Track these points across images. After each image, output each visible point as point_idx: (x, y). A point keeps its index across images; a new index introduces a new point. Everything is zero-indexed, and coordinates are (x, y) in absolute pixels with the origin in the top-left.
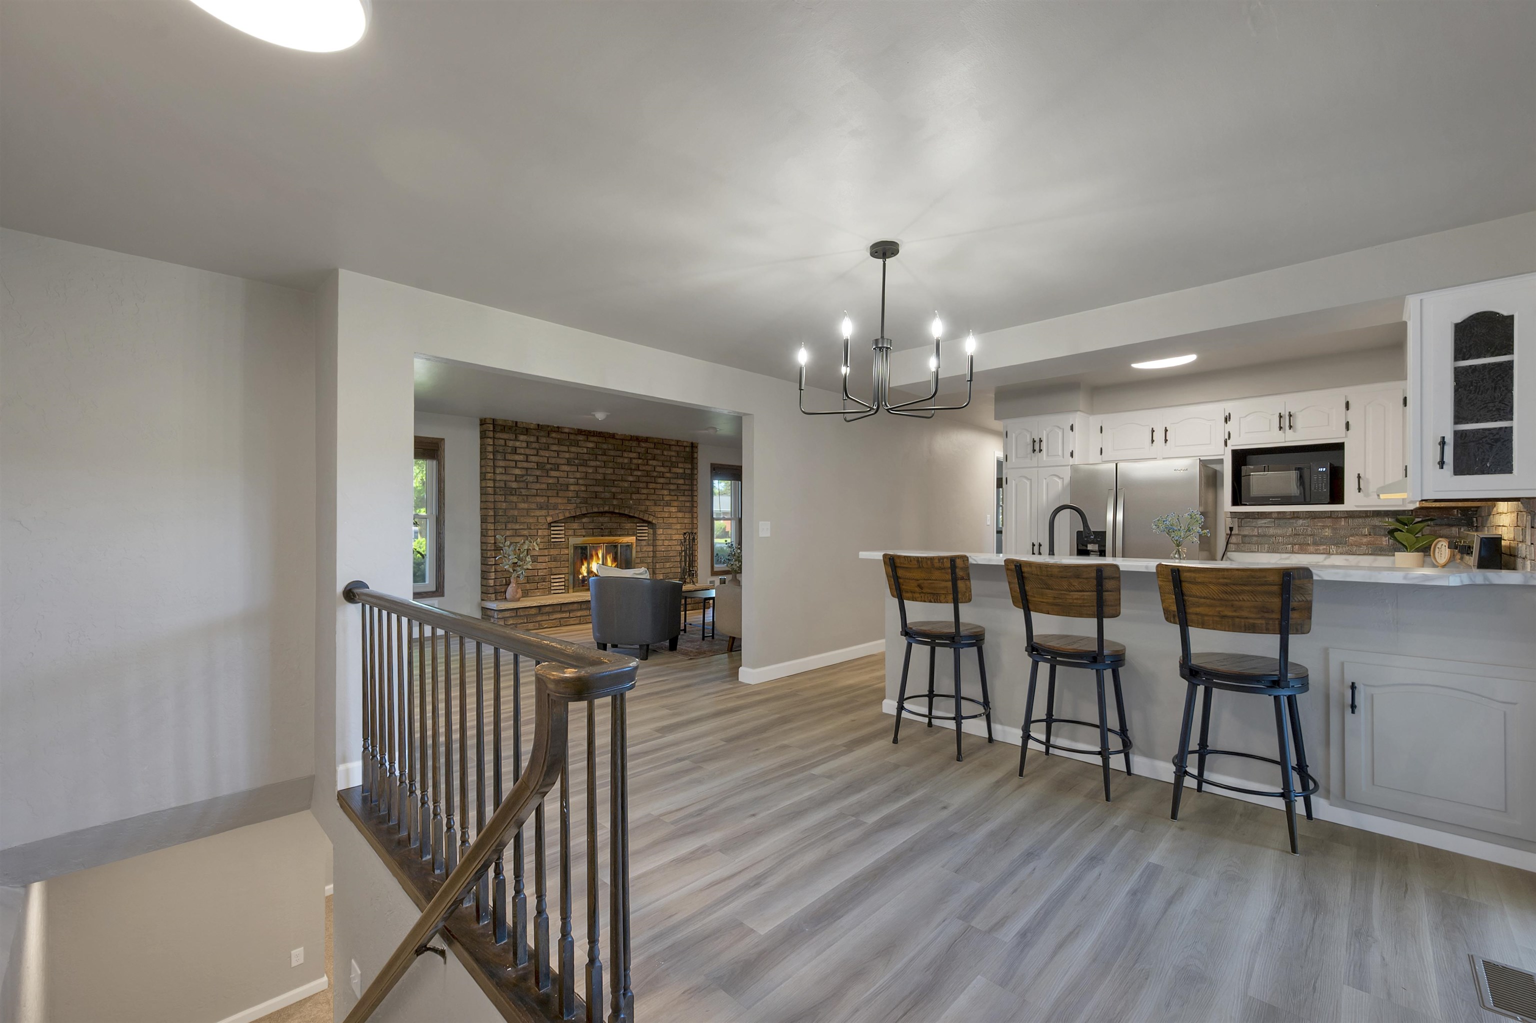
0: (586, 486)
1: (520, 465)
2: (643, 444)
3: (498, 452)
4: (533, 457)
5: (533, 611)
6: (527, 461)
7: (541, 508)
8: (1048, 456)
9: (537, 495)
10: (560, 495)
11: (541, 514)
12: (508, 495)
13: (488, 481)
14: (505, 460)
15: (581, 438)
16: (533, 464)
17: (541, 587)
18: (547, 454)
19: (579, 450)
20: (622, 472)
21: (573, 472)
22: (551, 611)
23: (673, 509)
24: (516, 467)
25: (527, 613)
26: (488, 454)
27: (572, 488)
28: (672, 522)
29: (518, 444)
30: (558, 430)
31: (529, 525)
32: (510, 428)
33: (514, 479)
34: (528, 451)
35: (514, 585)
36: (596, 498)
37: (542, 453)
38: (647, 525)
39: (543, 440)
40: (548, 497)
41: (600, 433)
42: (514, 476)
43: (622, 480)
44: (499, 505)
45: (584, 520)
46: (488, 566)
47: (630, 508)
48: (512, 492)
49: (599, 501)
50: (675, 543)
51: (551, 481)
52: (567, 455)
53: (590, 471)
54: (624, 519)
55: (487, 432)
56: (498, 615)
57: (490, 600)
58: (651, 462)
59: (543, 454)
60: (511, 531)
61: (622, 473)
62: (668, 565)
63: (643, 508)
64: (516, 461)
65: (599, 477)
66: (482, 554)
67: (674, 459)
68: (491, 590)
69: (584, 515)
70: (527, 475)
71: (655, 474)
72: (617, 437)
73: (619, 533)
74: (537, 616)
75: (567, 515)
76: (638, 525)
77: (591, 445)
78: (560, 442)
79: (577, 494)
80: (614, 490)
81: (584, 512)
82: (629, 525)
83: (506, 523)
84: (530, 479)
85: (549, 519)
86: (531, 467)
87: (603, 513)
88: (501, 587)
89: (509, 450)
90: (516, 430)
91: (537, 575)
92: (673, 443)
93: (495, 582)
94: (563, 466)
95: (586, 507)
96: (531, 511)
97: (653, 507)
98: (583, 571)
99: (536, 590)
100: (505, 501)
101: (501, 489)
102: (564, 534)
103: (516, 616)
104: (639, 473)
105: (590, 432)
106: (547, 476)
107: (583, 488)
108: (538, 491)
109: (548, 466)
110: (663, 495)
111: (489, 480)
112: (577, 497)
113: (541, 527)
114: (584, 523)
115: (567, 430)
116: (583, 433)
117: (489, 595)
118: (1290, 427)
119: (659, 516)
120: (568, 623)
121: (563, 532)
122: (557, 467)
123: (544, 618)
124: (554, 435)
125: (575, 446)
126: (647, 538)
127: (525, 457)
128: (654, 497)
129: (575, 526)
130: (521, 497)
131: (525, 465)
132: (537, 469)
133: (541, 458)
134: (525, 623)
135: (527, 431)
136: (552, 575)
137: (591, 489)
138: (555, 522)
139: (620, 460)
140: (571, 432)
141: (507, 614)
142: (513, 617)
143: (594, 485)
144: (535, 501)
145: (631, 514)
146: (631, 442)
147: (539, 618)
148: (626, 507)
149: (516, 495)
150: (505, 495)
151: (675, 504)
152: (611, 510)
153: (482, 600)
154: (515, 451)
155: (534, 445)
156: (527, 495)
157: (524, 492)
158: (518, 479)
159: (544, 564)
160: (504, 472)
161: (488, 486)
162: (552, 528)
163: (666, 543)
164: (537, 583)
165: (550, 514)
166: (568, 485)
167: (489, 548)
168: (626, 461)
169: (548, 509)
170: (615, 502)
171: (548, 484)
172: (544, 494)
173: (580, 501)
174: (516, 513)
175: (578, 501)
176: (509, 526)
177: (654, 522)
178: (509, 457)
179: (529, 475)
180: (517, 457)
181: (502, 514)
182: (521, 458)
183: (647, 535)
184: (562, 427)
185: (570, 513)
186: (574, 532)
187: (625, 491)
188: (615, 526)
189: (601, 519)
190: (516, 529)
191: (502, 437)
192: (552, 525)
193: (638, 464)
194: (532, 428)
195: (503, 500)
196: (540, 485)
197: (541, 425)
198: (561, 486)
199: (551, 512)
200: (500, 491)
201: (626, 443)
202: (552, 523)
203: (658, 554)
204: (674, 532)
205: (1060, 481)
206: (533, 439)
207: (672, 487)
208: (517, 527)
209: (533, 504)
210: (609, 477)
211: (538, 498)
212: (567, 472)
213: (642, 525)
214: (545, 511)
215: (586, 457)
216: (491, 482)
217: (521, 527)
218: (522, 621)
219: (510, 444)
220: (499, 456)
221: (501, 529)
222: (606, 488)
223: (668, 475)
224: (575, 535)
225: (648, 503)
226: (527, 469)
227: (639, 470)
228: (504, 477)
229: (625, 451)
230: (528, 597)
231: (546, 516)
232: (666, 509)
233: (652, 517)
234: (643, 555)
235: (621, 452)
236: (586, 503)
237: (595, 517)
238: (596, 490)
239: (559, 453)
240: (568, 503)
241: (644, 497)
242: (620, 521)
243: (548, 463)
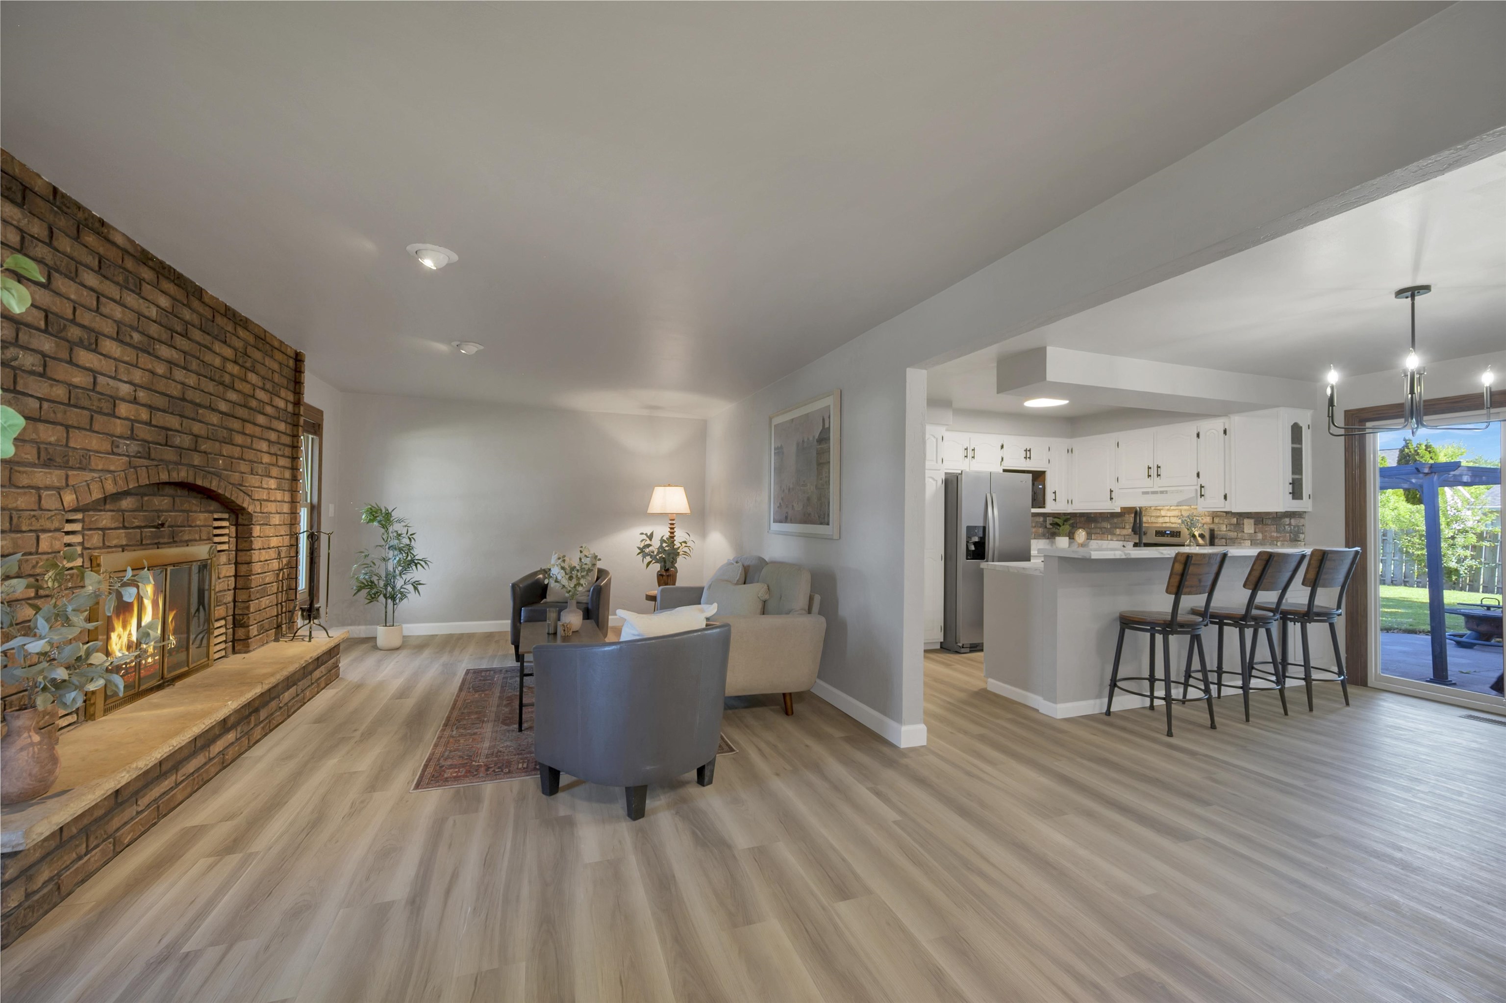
0: (150, 407)
2: (241, 332)
7: (48, 463)
9: (41, 420)
10: (96, 427)
11: (48, 482)
15: (145, 274)
19: (141, 306)
20: (211, 386)
21: (127, 363)
23: (273, 483)
27: (123, 409)
28: (270, 510)
30: (101, 228)
31: (15, 520)
36: (166, 444)
38: (226, 516)
39: (65, 244)
40: (68, 427)
43: (209, 408)
45: (129, 505)
47: (214, 473)
49: (170, 455)
50: (272, 554)
51: (79, 379)
52: (118, 312)
53: (160, 371)
54: (195, 502)
58: (249, 375)
59: (63, 290)
61: (211, 390)
63: (237, 478)
65: (175, 390)
67: (275, 378)
69: (131, 492)
71: (254, 403)
73: (186, 537)
74: (112, 819)
75: (106, 487)
76: (216, 516)
77: (163, 301)
78: (102, 268)
79: (132, 428)
80: (197, 428)
81: (138, 480)
82: (202, 517)
84: (25, 359)
92: (276, 344)
94: (107, 342)
95: (147, 467)
96: (21, 469)
97: (249, 478)
102: (82, 544)
104: (234, 397)
106: (70, 362)
107: (144, 415)
108: (46, 405)
109: (74, 332)
110: (262, 452)
112: (132, 437)
113: (48, 525)
114: (123, 511)
115: (119, 240)
119: (254, 497)
120: (172, 805)
121: (84, 538)
122: (93, 340)
124: (90, 239)
125: (133, 291)
126: (225, 547)
128: (251, 455)
129: (111, 519)
132: (46, 331)
133: (58, 300)
137: (162, 419)
139: (207, 357)
140: (131, 250)
143: (164, 411)
144: (34, 436)
148: (209, 470)
151: (275, 472)
152: (190, 478)
155: (40, 249)
162: (67, 528)
163: (263, 556)
165: (71, 482)
166: (114, 400)
168: (217, 361)
169: (66, 466)
170: (197, 459)
171: (71, 387)
172: (60, 417)
173: (136, 449)
177: (249, 510)
179: (24, 348)
183: (225, 539)
184: (110, 227)
185: (115, 482)
186: (105, 535)
187: (213, 433)
189: (159, 502)
192: (69, 516)
193: (234, 376)
194: (36, 189)
196: (51, 386)
197: (64, 196)
198: (100, 400)
199: (74, 479)
201: (219, 320)
202: (72, 511)
203: (253, 581)
204: (272, 532)
206: (37, 229)
207: (272, 436)
209: (29, 449)
210: (190, 395)
211: (41, 427)
212: (116, 360)
213: (221, 515)
214: (59, 473)
215: (154, 330)
222: (185, 421)
223: (268, 409)
224: (104, 546)
225: (243, 467)
227: (233, 388)
229: (215, 337)
231: (59, 490)
232: (264, 482)
233: (248, 498)
234: (221, 587)
235: (210, 338)
236: (149, 455)
237: (146, 495)
238: (168, 425)
239: (102, 299)
240: (113, 453)
241: (237, 452)
242: (186, 506)
243: (73, 321)
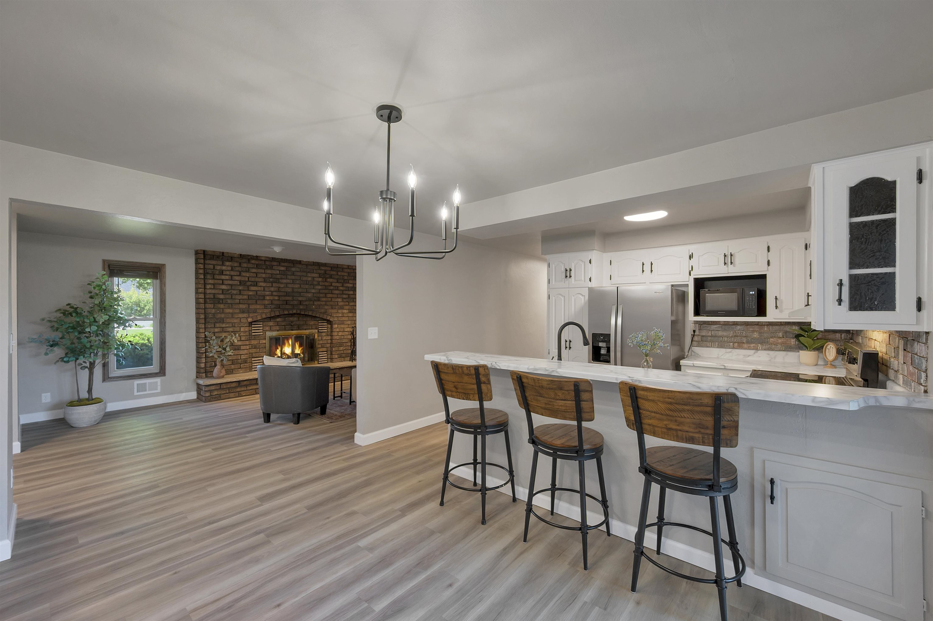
0: (279, 296)
1: (226, 282)
2: (323, 268)
3: (208, 273)
4: (237, 277)
5: (233, 385)
6: (232, 280)
7: (243, 312)
8: (575, 280)
9: (240, 303)
10: (258, 303)
11: (243, 316)
12: (216, 303)
13: (199, 294)
14: (214, 279)
15: (275, 263)
16: (236, 282)
17: (243, 367)
18: (248, 274)
19: (274, 272)
20: (307, 286)
21: (269, 287)
22: (248, 384)
23: (345, 311)
24: (223, 284)
25: (229, 386)
26: (199, 275)
27: (268, 298)
28: (344, 319)
29: (224, 268)
30: (257, 258)
31: (233, 325)
32: (218, 257)
33: (221, 292)
34: (232, 273)
35: (219, 367)
36: (287, 304)
37: (244, 274)
38: (326, 322)
39: (245, 265)
40: (249, 304)
41: (289, 260)
42: (221, 290)
43: (307, 292)
44: (209, 311)
45: (278, 320)
46: (200, 354)
47: (313, 311)
48: (220, 301)
49: (288, 307)
50: (347, 333)
51: (251, 293)
52: (264, 276)
53: (282, 286)
54: (309, 319)
55: (199, 259)
56: (205, 388)
57: (202, 378)
58: (328, 280)
60: (219, 328)
62: (341, 348)
63: (323, 311)
64: (223, 280)
65: (289, 290)
66: (196, 345)
67: (346, 278)
68: (203, 371)
69: (278, 316)
70: (232, 289)
71: (332, 288)
72: (303, 263)
73: (305, 328)
74: (237, 388)
75: (264, 316)
76: (319, 322)
77: (282, 268)
78: (258, 267)
79: (272, 302)
80: (300, 299)
81: (277, 314)
82: (312, 322)
83: (215, 323)
84: (235, 292)
85: (250, 320)
86: (235, 284)
87: (293, 315)
88: (211, 368)
89: (217, 272)
90: (223, 258)
91: (240, 358)
92: (346, 267)
93: (205, 365)
94: (261, 283)
95: (279, 311)
96: (235, 314)
97: (330, 310)
98: (278, 353)
99: (239, 369)
100: (214, 308)
101: (211, 300)
102: (263, 329)
103: (220, 389)
104: (320, 287)
105: (282, 259)
106: (248, 290)
107: (276, 298)
108: (241, 300)
109: (249, 283)
110: (338, 302)
111: (201, 293)
112: (272, 304)
113: (243, 325)
114: (278, 322)
115: (263, 259)
116: (277, 260)
117: (201, 374)
118: (731, 263)
119: (335, 316)
121: (262, 328)
122: (255, 284)
123: (243, 389)
124: (253, 261)
125: (270, 269)
126: (326, 331)
127: (230, 277)
128: (332, 303)
129: (271, 324)
130: (227, 305)
131: (231, 282)
132: (240, 285)
133: (243, 278)
134: (228, 393)
135: (231, 258)
136: (253, 358)
137: (283, 298)
138: (255, 321)
139: (304, 279)
140: (267, 259)
141: (213, 388)
142: (217, 389)
143: (285, 296)
144: (238, 307)
145: (313, 315)
146: (313, 266)
147: (239, 389)
148: (310, 310)
149: (223, 303)
150: (214, 303)
151: (347, 307)
152: (298, 312)
153: (197, 377)
154: (222, 273)
155: (237, 269)
156: (232, 304)
157: (229, 301)
158: (224, 292)
159: (246, 351)
160: (213, 287)
161: (200, 297)
162: (253, 326)
163: (340, 334)
164: (240, 364)
165: (250, 316)
166: (264, 296)
167: (200, 341)
168: (310, 279)
169: (249, 312)
170: (301, 307)
171: (249, 295)
172: (246, 303)
173: (274, 307)
174: (223, 316)
175: (273, 306)
176: (217, 325)
177: (331, 320)
178: (217, 277)
179: (233, 290)
180: (223, 277)
181: (212, 317)
182: (227, 277)
183: (326, 328)
184: (260, 256)
185: (266, 315)
186: (270, 328)
187: (309, 299)
188: (302, 323)
189: (291, 319)
190: (223, 328)
191: (211, 263)
192: (253, 323)
193: (319, 281)
194: (235, 257)
195: (212, 307)
196: (242, 296)
197: (243, 255)
198: (259, 297)
199: (251, 315)
200: (210, 301)
201: (310, 267)
202: (253, 322)
203: (334, 341)
204: (346, 326)
205: (582, 298)
206: (236, 264)
207: (345, 296)
208: (224, 325)
209: (237, 310)
210: (295, 290)
211: (240, 305)
212: (264, 287)
213: (322, 322)
214: (246, 314)
215: (278, 276)
216: (202, 294)
217: (227, 325)
218: (225, 392)
219: (219, 268)
220: (208, 276)
221: (210, 328)
222: (294, 298)
223: (341, 288)
224: (271, 330)
225: (326, 307)
226: (231, 285)
227: (319, 285)
228: (213, 291)
229: (309, 272)
230: (232, 374)
231: (247, 318)
232: (340, 311)
233: (330, 316)
234: (323, 342)
235: (306, 273)
236: (279, 308)
237: (286, 317)
238: (287, 299)
239: (257, 274)
240: (265, 308)
241: (323, 303)
242: (305, 319)
243: (248, 281)
